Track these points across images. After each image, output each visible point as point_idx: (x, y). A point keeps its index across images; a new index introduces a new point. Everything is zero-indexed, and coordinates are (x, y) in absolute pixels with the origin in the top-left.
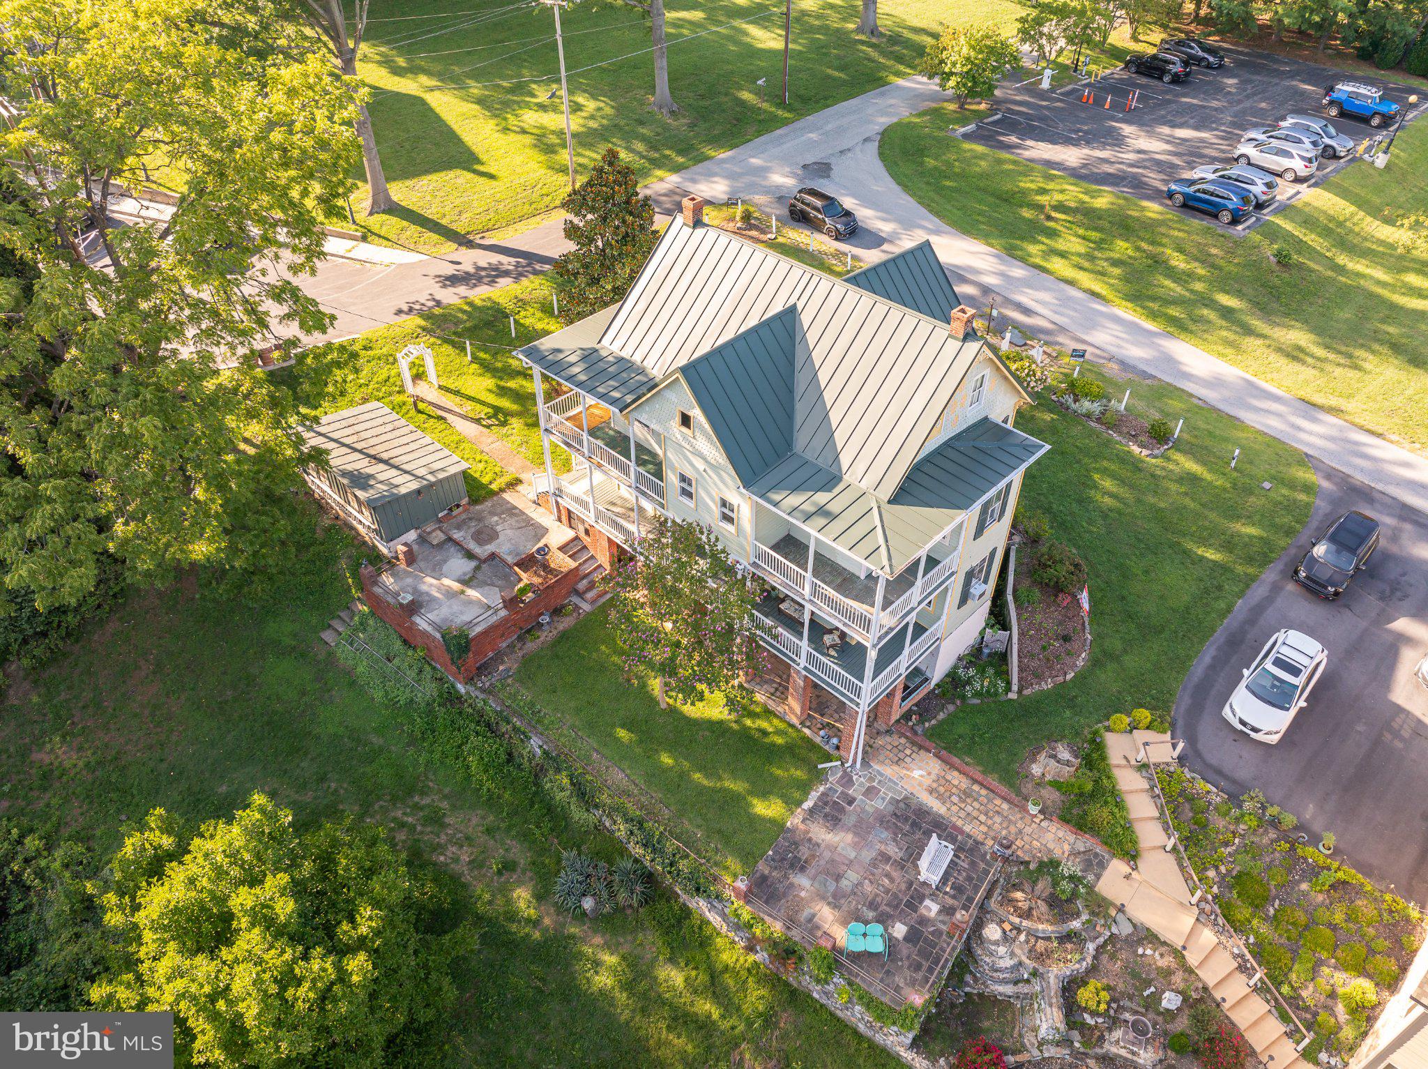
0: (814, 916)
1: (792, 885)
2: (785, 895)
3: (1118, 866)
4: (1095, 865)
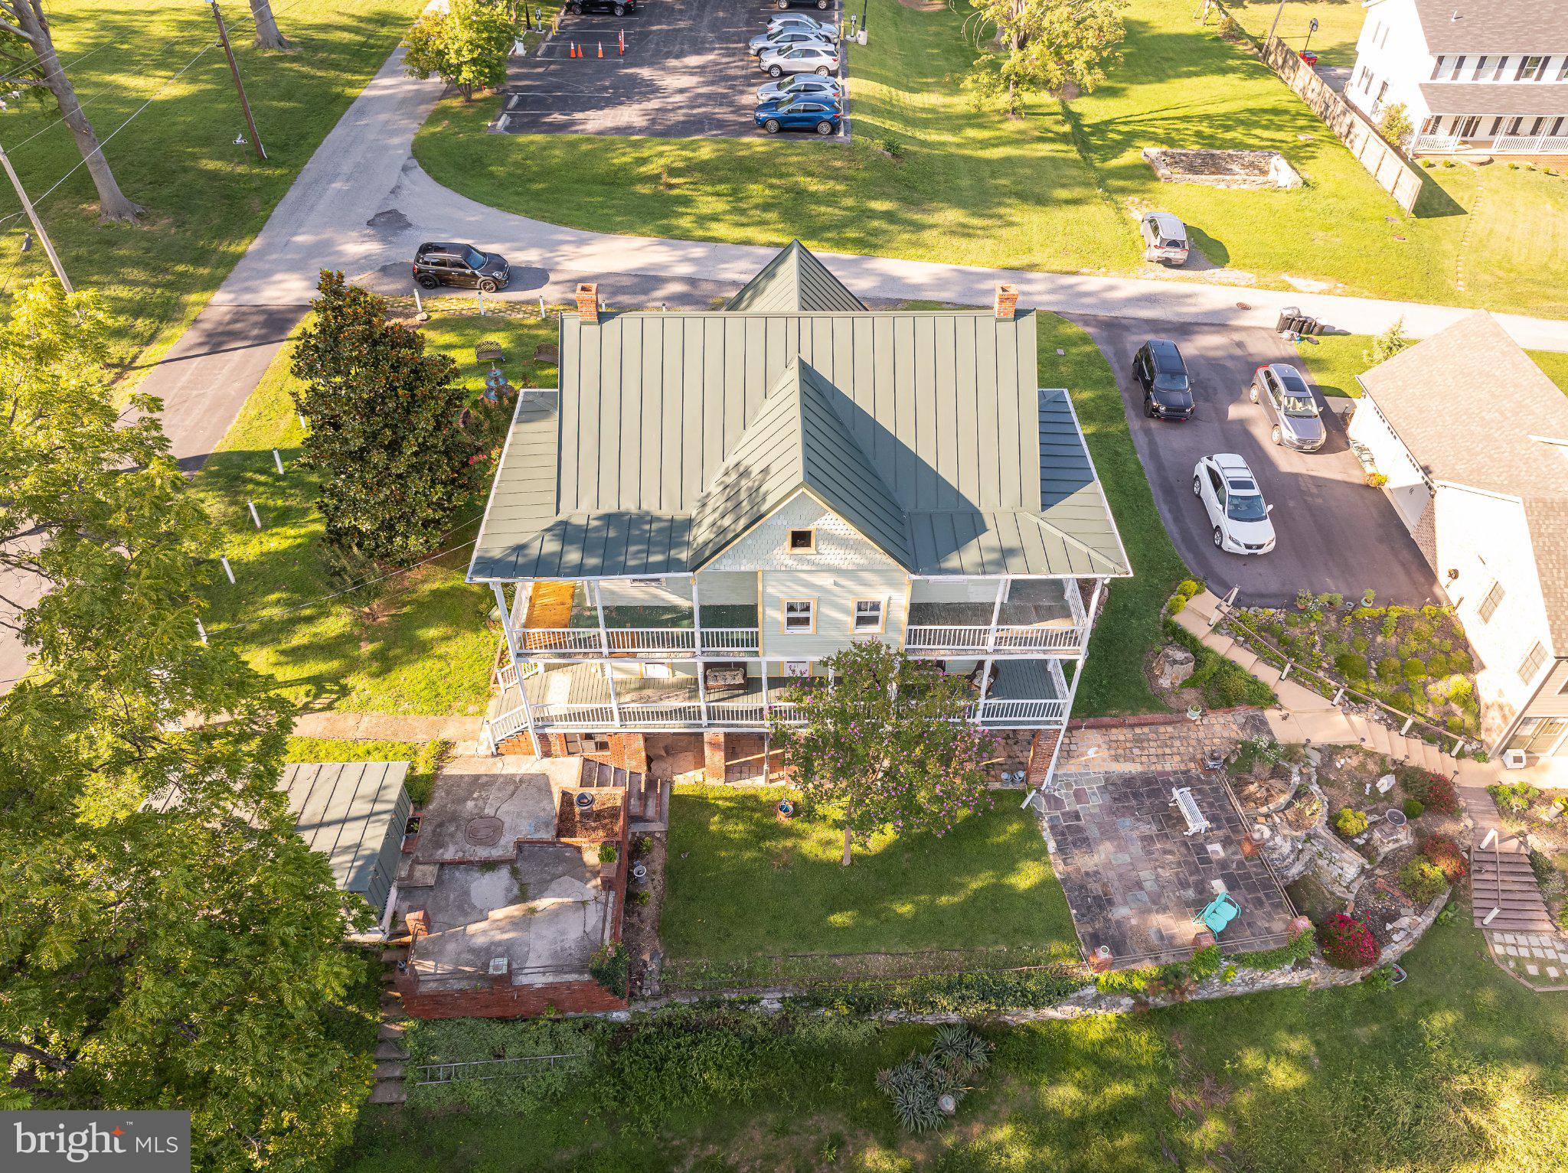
0: (1159, 931)
1: (1118, 922)
2: (1123, 935)
3: (1271, 715)
4: (1260, 725)
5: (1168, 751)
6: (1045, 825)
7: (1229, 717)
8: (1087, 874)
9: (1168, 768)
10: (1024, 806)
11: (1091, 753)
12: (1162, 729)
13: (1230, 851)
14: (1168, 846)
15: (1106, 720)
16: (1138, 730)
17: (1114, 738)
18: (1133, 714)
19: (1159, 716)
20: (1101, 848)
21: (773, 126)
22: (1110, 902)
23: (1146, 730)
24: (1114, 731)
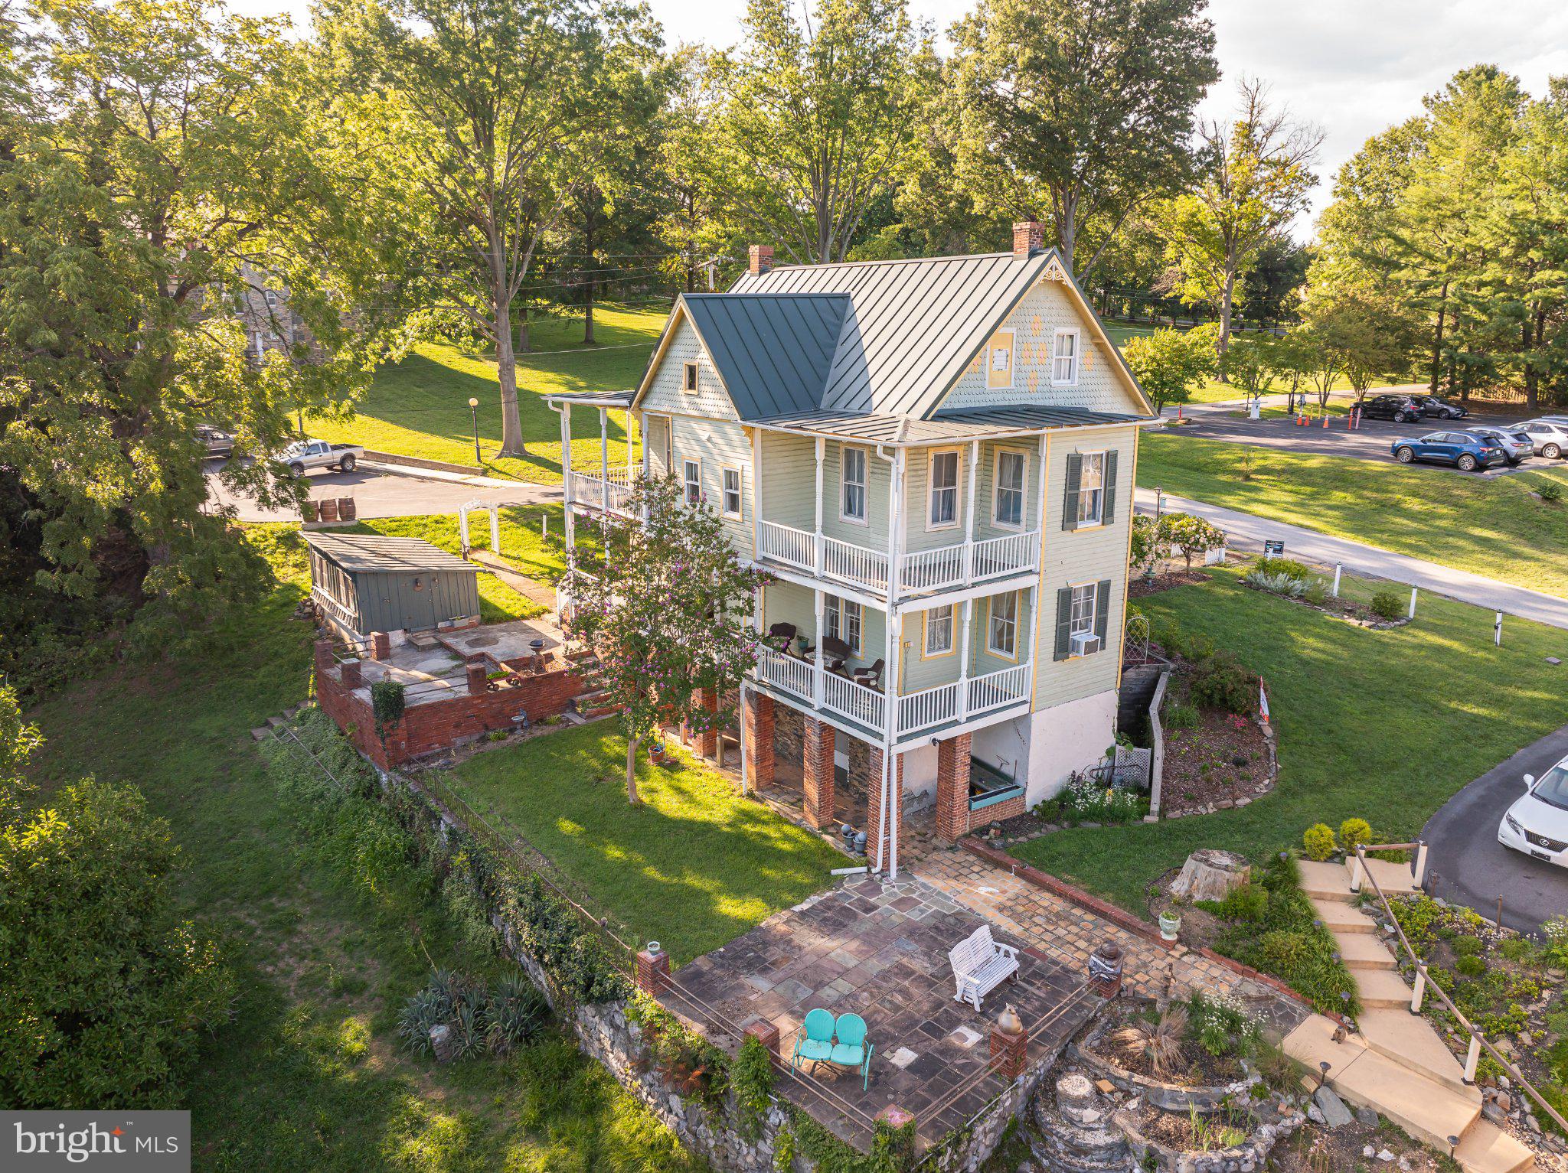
1: (739, 986)
2: (724, 995)
3: (1319, 1023)
5: (1082, 944)
6: (829, 894)
7: (1236, 979)
8: (790, 942)
9: (1053, 953)
10: (834, 872)
11: (983, 890)
12: (1112, 929)
13: (982, 1050)
14: (914, 991)
15: (1049, 879)
16: (1078, 912)
17: (1035, 897)
18: (1091, 892)
19: (1122, 913)
20: (842, 941)
21: (1406, 454)
22: (764, 970)
23: (1089, 917)
24: (1048, 895)
